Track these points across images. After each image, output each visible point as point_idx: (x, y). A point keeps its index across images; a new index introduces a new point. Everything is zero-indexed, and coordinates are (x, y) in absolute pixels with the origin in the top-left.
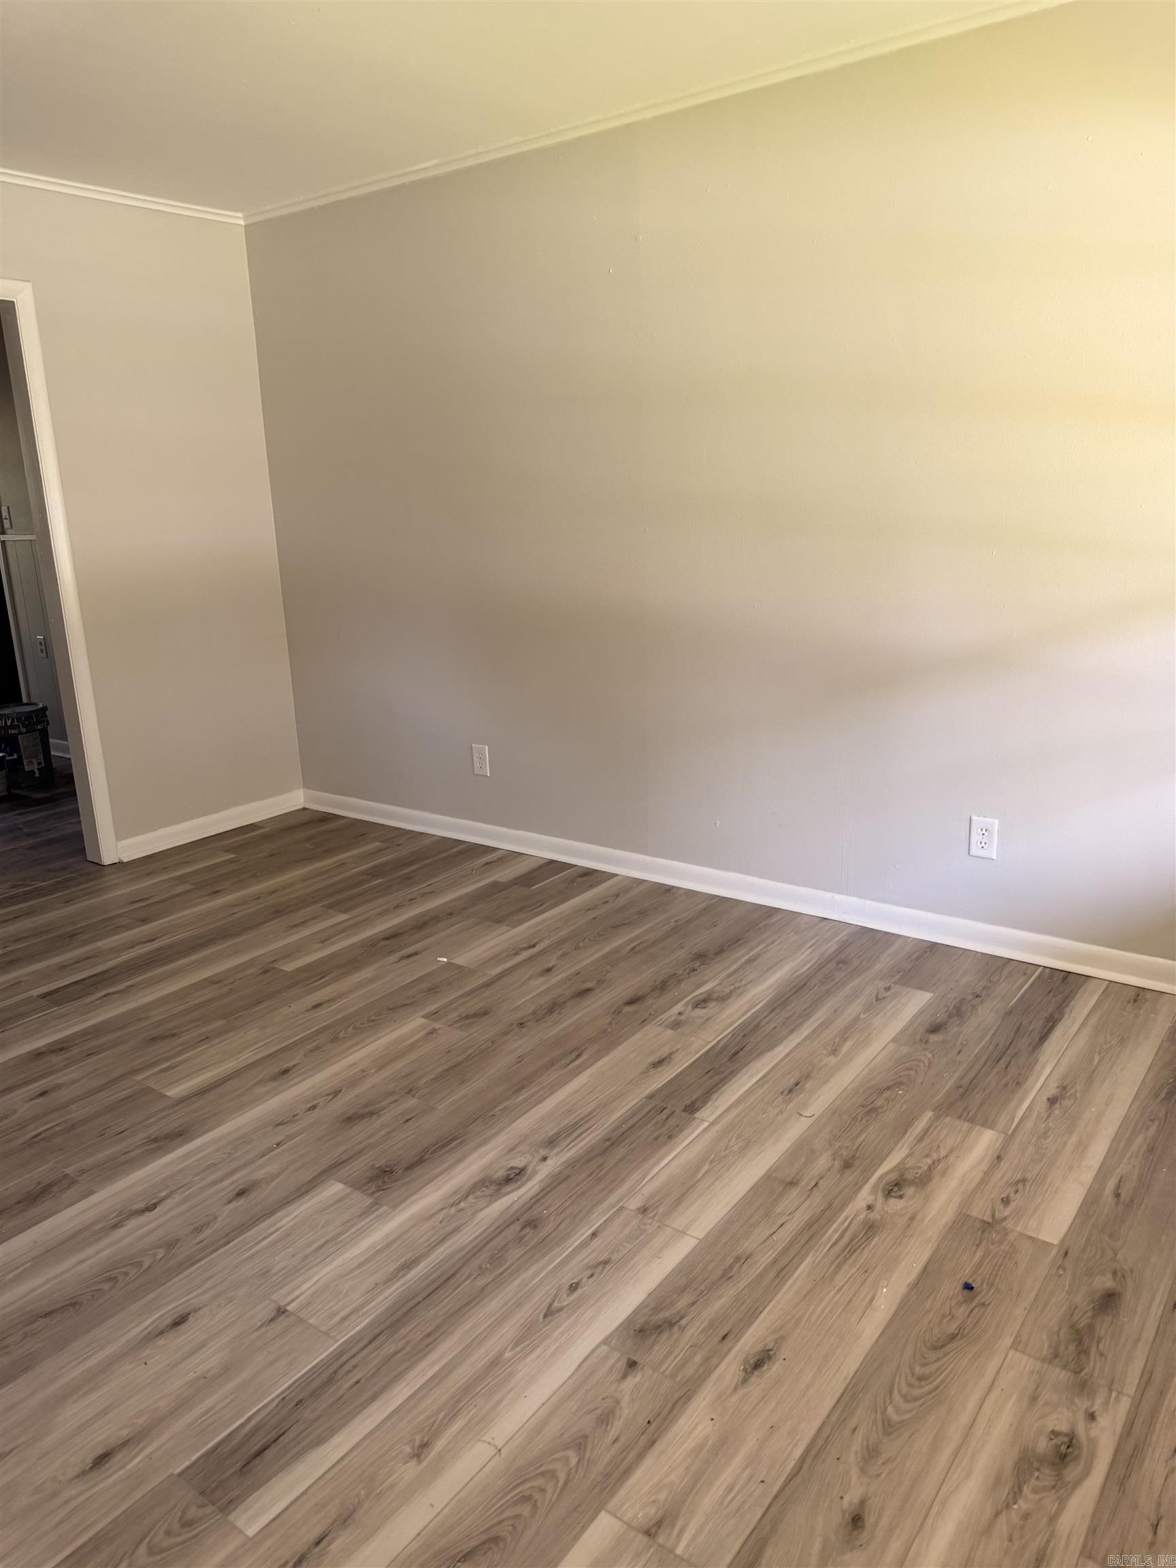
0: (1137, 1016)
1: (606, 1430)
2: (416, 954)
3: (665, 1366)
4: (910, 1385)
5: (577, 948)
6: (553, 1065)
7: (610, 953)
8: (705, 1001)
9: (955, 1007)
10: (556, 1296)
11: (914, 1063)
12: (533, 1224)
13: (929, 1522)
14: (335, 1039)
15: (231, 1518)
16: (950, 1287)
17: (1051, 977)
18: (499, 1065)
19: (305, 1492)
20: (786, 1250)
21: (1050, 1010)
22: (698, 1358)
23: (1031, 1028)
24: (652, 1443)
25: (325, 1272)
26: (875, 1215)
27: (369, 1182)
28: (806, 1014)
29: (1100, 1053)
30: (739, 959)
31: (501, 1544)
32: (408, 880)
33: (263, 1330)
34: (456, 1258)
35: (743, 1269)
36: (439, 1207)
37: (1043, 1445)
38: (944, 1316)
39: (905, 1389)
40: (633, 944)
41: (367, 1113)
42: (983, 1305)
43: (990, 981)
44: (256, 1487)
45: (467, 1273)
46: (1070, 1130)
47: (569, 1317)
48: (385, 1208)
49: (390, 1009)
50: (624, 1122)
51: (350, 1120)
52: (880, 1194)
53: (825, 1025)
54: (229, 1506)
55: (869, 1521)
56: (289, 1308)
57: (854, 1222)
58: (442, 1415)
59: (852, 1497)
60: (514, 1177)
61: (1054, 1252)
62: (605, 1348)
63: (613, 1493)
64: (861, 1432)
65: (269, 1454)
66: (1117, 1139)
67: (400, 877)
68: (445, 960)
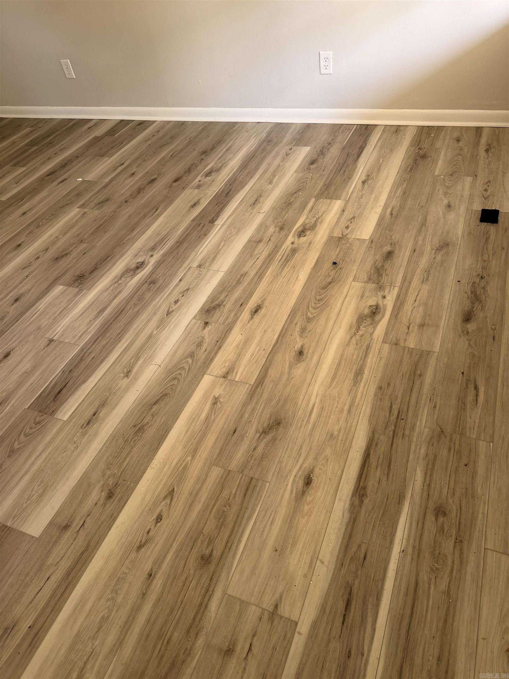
0: (397, 138)
1: (201, 348)
2: (65, 180)
3: (219, 321)
4: (315, 304)
5: (144, 161)
6: (146, 216)
7: (161, 160)
8: (210, 173)
9: (320, 151)
10: (170, 307)
11: (305, 179)
12: (153, 282)
13: (327, 347)
14: (38, 226)
15: (55, 416)
16: (328, 265)
17: (360, 129)
18: (120, 222)
19: (83, 400)
20: (261, 268)
21: (361, 144)
22: (232, 315)
23: (353, 153)
24: (220, 348)
25: (65, 322)
26: (295, 246)
27: (75, 282)
28: (257, 168)
29: (382, 158)
30: (222, 150)
31: (168, 396)
32: (51, 144)
33: (46, 349)
34: (123, 302)
35: (244, 279)
36: (109, 285)
37: (367, 311)
38: (326, 276)
39: (314, 305)
40: (171, 154)
41: (65, 254)
42: (341, 268)
43: (335, 136)
44: (62, 404)
45: (129, 307)
46: (371, 193)
47: (177, 313)
48: (85, 291)
49: (61, 208)
50: (184, 233)
51: (57, 259)
52: (296, 237)
53: (265, 172)
54: (53, 412)
55: (305, 352)
56: (54, 339)
57: (287, 250)
58: (133, 360)
59: (298, 346)
60: (140, 266)
61: (367, 242)
62: (194, 321)
63: (208, 368)
64: (299, 324)
65: (63, 392)
66: (391, 192)
67: (46, 144)
68: (81, 179)
